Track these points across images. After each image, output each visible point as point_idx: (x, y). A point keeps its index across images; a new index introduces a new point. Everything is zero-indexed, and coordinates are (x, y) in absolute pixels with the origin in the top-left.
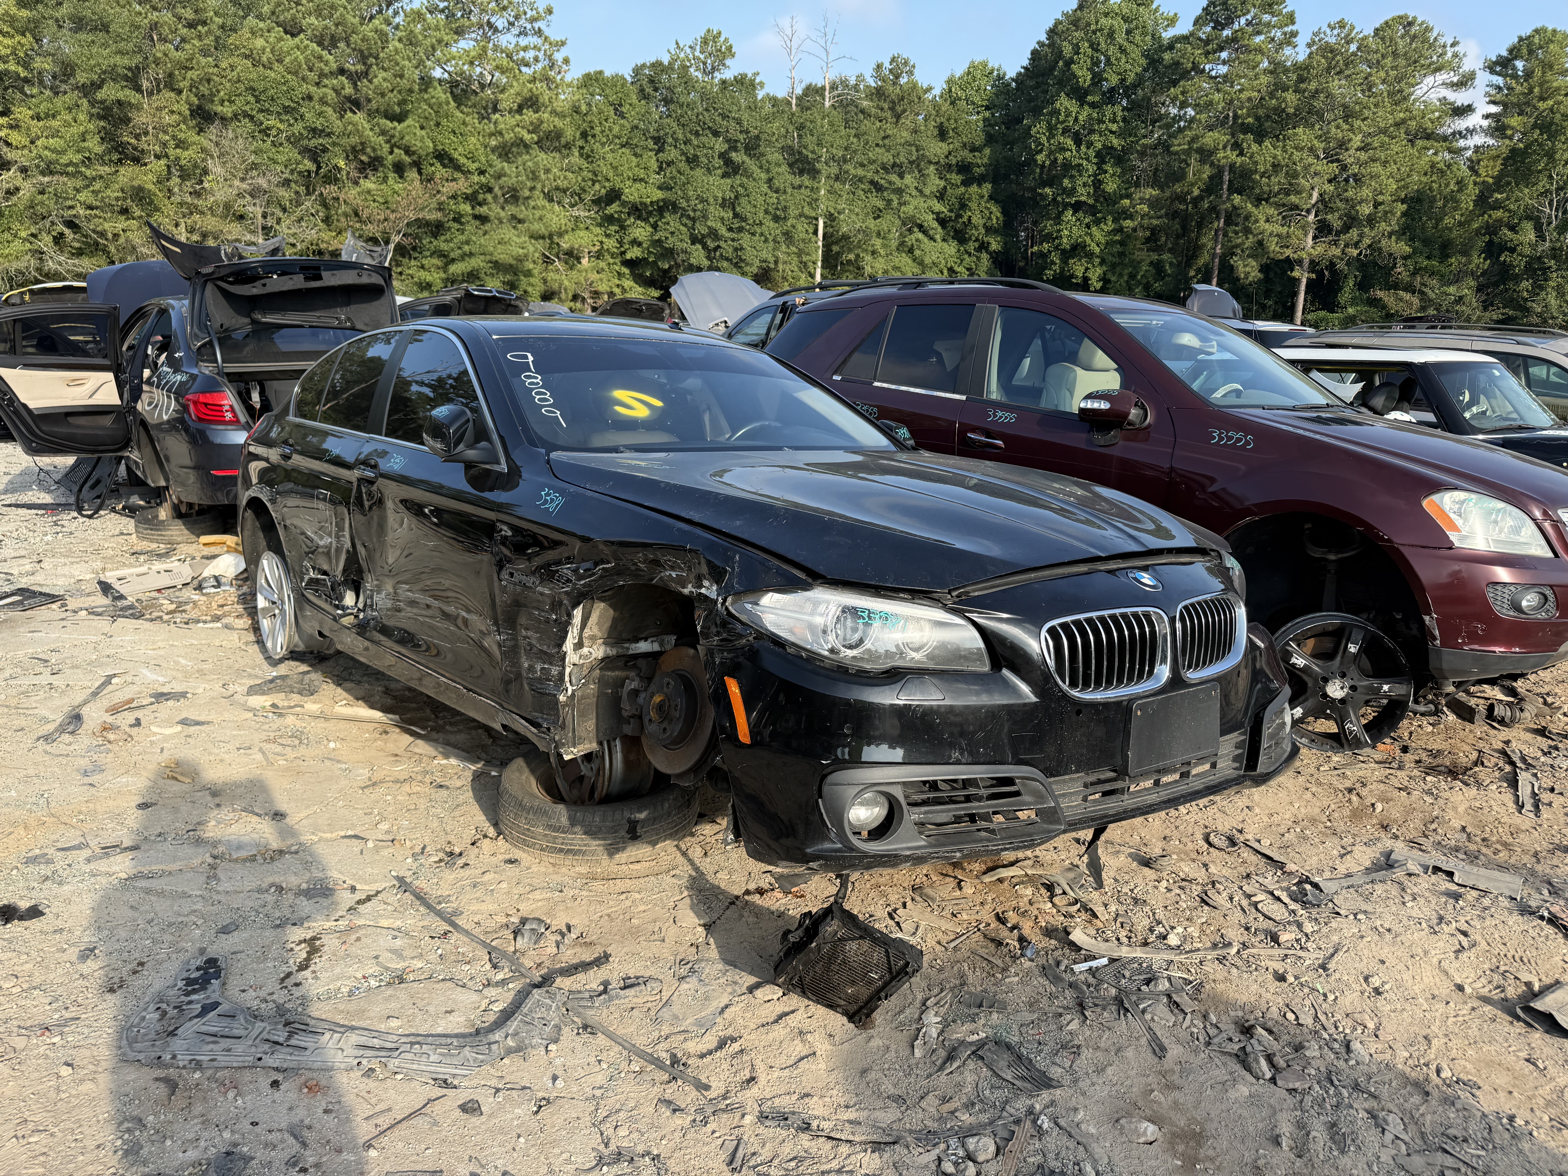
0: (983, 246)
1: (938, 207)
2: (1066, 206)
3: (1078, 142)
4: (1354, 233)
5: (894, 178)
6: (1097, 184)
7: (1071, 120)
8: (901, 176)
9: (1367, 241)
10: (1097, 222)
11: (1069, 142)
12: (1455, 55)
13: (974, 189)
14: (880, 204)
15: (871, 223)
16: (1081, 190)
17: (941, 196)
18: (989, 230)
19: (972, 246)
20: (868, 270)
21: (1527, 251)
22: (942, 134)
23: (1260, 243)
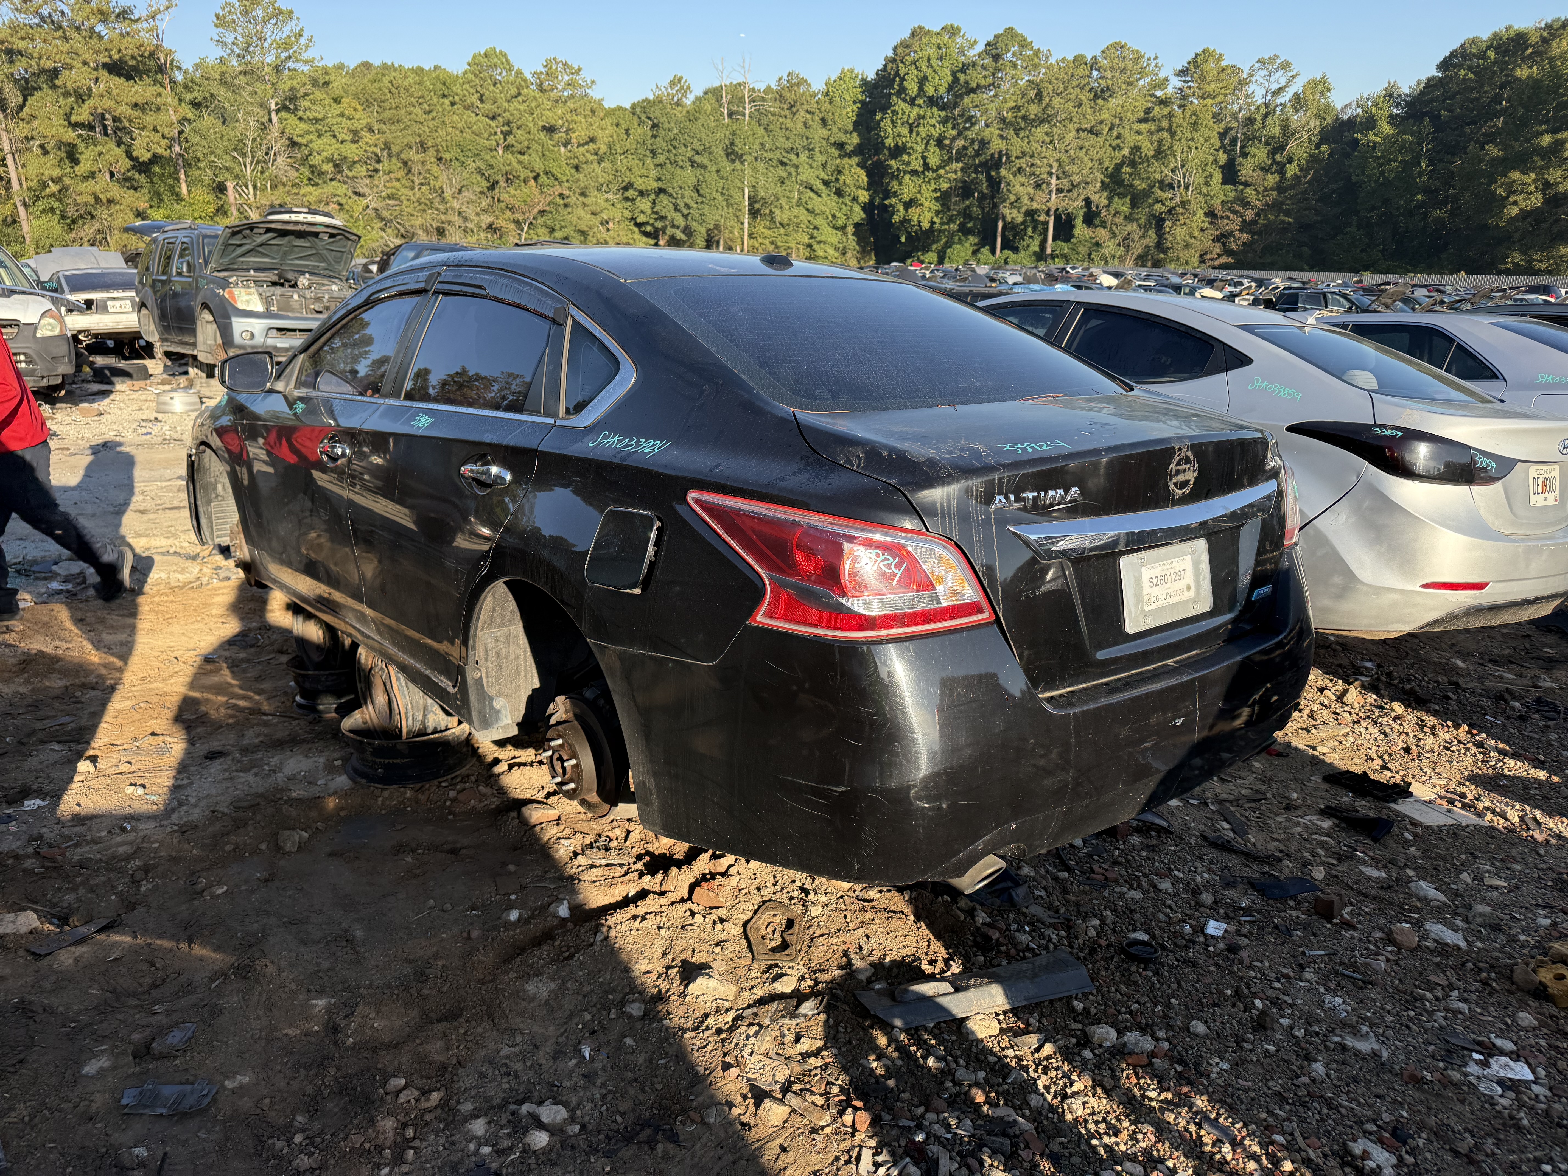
0: (855, 199)
1: (823, 175)
2: (905, 172)
3: (911, 132)
5: (792, 156)
6: (924, 158)
7: (905, 118)
8: (797, 155)
11: (905, 131)
13: (846, 160)
14: (784, 175)
15: (779, 189)
17: (824, 165)
20: (778, 219)
22: (824, 122)
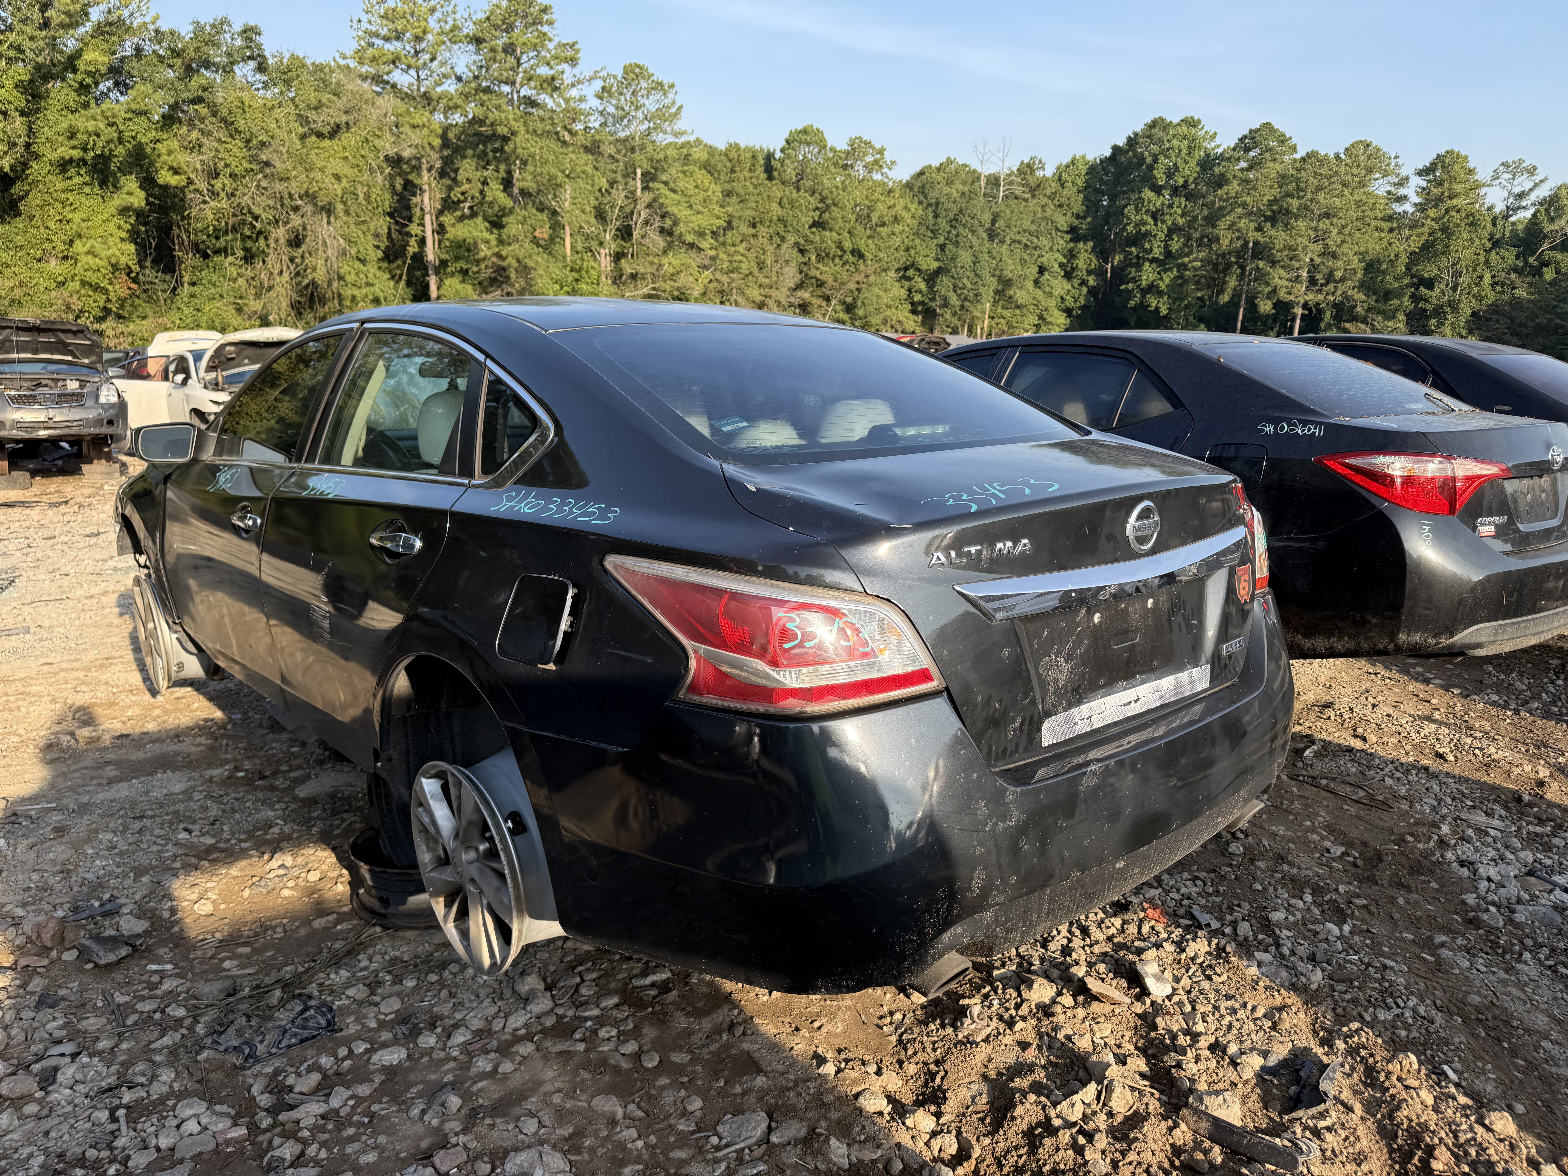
4: (1331, 286)
9: (1339, 292)
10: (1165, 272)
12: (1397, 165)
16: (1156, 250)
18: (1089, 272)
19: (1076, 282)
21: (1435, 301)
23: (1274, 291)
